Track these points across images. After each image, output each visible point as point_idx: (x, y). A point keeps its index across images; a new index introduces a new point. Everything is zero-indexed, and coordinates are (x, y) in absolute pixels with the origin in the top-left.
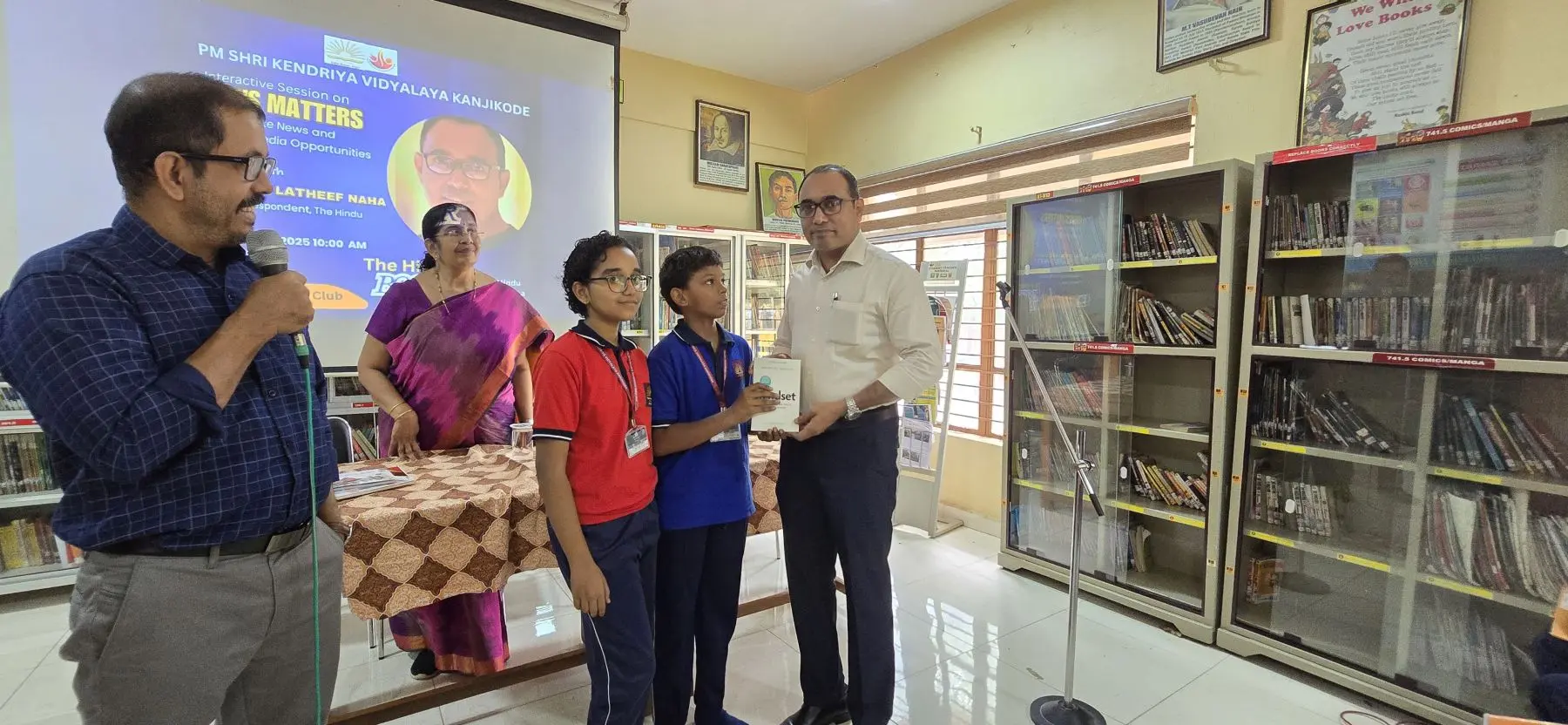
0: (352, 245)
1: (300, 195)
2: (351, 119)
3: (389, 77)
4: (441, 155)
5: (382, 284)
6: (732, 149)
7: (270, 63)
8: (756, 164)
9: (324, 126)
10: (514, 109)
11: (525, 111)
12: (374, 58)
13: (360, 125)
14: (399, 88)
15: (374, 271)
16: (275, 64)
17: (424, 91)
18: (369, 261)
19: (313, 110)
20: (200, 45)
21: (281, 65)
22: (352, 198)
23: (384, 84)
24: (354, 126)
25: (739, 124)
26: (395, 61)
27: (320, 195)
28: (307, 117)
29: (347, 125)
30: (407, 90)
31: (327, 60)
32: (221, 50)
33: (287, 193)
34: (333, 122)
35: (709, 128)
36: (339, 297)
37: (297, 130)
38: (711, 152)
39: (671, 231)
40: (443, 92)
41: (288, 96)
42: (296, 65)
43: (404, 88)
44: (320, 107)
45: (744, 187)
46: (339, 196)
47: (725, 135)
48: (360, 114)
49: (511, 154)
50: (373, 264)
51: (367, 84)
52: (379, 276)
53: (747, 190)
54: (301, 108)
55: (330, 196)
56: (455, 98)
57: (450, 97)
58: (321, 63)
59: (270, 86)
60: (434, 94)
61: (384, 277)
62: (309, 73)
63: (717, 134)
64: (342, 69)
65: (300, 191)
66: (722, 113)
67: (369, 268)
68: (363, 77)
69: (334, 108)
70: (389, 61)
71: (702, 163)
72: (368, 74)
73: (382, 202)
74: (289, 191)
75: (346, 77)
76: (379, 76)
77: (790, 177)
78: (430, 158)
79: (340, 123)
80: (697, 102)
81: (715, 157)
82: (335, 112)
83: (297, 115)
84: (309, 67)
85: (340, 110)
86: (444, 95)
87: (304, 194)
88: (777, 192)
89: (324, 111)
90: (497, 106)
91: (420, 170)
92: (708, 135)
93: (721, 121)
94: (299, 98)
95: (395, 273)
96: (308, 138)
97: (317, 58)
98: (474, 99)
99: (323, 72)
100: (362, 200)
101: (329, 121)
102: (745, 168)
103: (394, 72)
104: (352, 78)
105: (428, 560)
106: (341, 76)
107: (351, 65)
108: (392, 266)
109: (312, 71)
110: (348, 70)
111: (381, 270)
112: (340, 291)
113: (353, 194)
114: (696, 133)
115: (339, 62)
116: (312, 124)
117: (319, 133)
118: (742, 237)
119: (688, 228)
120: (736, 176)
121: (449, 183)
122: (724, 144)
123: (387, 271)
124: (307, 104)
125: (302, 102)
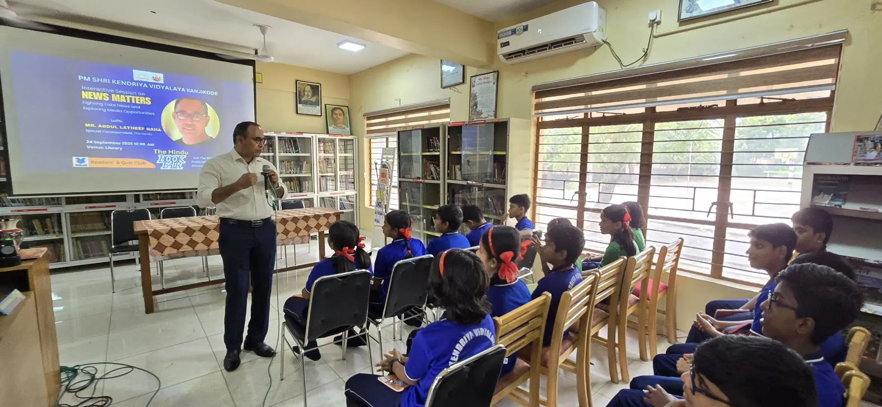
0: (148, 144)
1: (129, 129)
2: (146, 101)
3: (161, 84)
4: (182, 112)
5: (161, 158)
6: (314, 99)
7: (111, 81)
8: (326, 105)
9: (135, 104)
10: (212, 93)
11: (216, 93)
12: (154, 77)
13: (150, 103)
14: (165, 88)
15: (158, 154)
16: (114, 82)
17: (175, 89)
18: (156, 150)
19: (131, 98)
20: (79, 76)
21: (116, 82)
22: (148, 129)
23: (158, 87)
24: (147, 103)
25: (316, 89)
26: (162, 78)
27: (136, 128)
28: (128, 101)
29: (144, 103)
30: (168, 89)
31: (135, 79)
32: (89, 78)
33: (124, 128)
34: (139, 103)
35: (302, 91)
36: (144, 163)
37: (125, 106)
38: (304, 101)
39: (284, 134)
40: (183, 89)
41: (120, 94)
42: (122, 81)
43: (167, 88)
44: (133, 97)
45: (320, 114)
46: (143, 129)
47: (310, 94)
48: (149, 99)
49: (211, 111)
50: (157, 151)
51: (151, 87)
52: (159, 156)
53: (321, 116)
54: (126, 98)
55: (139, 128)
56: (188, 90)
57: (186, 90)
58: (132, 80)
59: (112, 91)
60: (179, 89)
61: (161, 156)
62: (128, 85)
63: (306, 93)
64: (141, 82)
65: (129, 127)
66: (308, 85)
67: (156, 153)
68: (150, 85)
69: (139, 97)
70: (160, 78)
71: (300, 106)
72: (152, 83)
73: (159, 130)
74: (125, 127)
75: (143, 85)
76: (156, 84)
77: (341, 110)
78: (179, 114)
79: (141, 103)
80: (296, 81)
81: (306, 103)
82: (139, 99)
83: (125, 101)
84: (128, 82)
85: (141, 98)
86: (183, 90)
87: (130, 128)
88: (335, 116)
89: (135, 99)
90: (204, 92)
91: (174, 118)
92: (302, 94)
93: (308, 88)
94: (125, 95)
95: (166, 155)
96: (130, 109)
97: (130, 78)
98: (195, 90)
99: (134, 84)
100: (152, 129)
101: (137, 102)
102: (320, 107)
103: (162, 82)
104: (145, 85)
105: (175, 240)
106: (141, 85)
107: (144, 80)
108: (165, 152)
109: (129, 84)
110: (144, 82)
111: (160, 154)
112: (145, 161)
113: (148, 127)
114: (296, 93)
115: (140, 80)
116: (131, 103)
117: (134, 107)
118: (316, 136)
119: (291, 133)
120: (316, 110)
121: (186, 122)
122: (310, 97)
123: (163, 154)
124: (128, 97)
125: (126, 96)
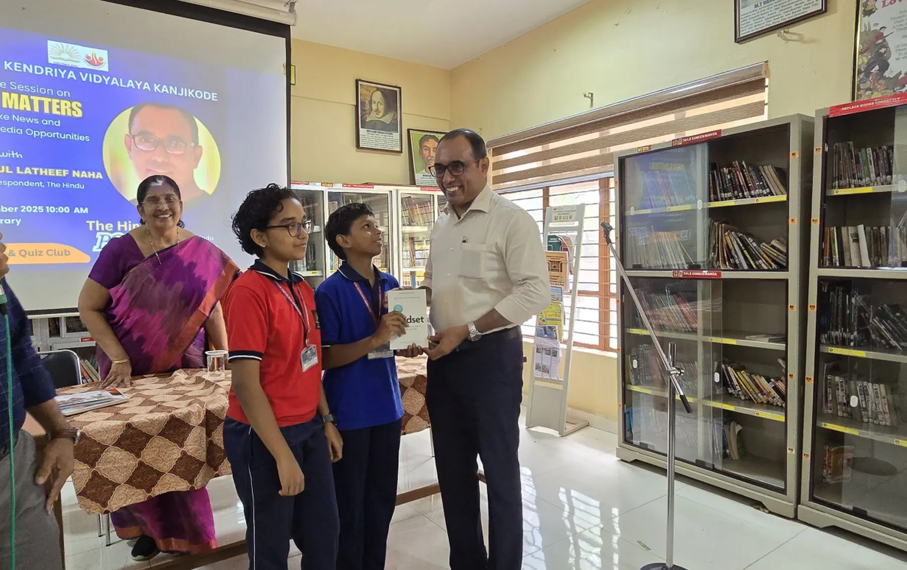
0: (76, 210)
1: (36, 173)
2: (72, 109)
3: (102, 73)
4: (145, 135)
6: (388, 119)
8: (408, 130)
9: (51, 116)
10: (204, 95)
11: (213, 96)
12: (88, 57)
13: (80, 114)
14: (110, 81)
15: (95, 231)
16: (7, 65)
17: (130, 83)
18: (91, 223)
19: (41, 104)
21: (12, 66)
22: (75, 174)
23: (98, 79)
24: (75, 115)
25: (392, 97)
26: (105, 60)
27: (50, 172)
28: (36, 109)
29: (69, 114)
30: (117, 83)
31: (51, 61)
33: (26, 173)
34: (58, 113)
35: (367, 102)
36: (67, 253)
37: (29, 120)
38: (370, 122)
39: (338, 188)
40: (147, 84)
41: (19, 93)
42: (24, 66)
43: (115, 81)
44: (46, 100)
45: (398, 149)
46: (65, 172)
47: (381, 108)
48: (80, 105)
49: (204, 134)
50: (94, 225)
51: (84, 79)
52: (98, 235)
53: (401, 152)
54: (31, 102)
55: (58, 173)
56: (156, 88)
57: (153, 88)
58: (45, 64)
60: (139, 86)
61: (103, 236)
62: (36, 72)
63: (374, 107)
64: (64, 67)
65: (35, 170)
66: (378, 89)
67: (91, 229)
68: (81, 74)
69: (58, 101)
70: (101, 60)
71: (362, 131)
72: (84, 71)
73: (99, 176)
74: (27, 171)
75: (66, 75)
76: (93, 72)
77: (437, 140)
78: (137, 139)
79: (63, 113)
80: (357, 81)
81: (374, 126)
82: (59, 104)
83: (29, 108)
84: (36, 67)
85: (63, 102)
86: (147, 87)
87: (38, 172)
88: (425, 154)
89: (50, 104)
90: (190, 93)
91: (130, 149)
92: (367, 107)
93: (378, 96)
94: (29, 94)
95: (112, 232)
96: (39, 127)
97: (42, 57)
98: (171, 88)
99: (48, 71)
100: (84, 174)
101: (55, 112)
102: (398, 134)
103: (105, 68)
104: (71, 75)
106: (63, 74)
107: (70, 64)
108: (110, 226)
109: (39, 70)
110: (68, 68)
111: (100, 231)
112: (68, 248)
113: (76, 171)
114: (357, 106)
115: (61, 62)
116: (41, 115)
117: (47, 122)
118: (397, 190)
119: (352, 186)
120: (392, 140)
121: (153, 158)
122: (381, 115)
123: (105, 231)
124: (36, 99)
125: (32, 97)
